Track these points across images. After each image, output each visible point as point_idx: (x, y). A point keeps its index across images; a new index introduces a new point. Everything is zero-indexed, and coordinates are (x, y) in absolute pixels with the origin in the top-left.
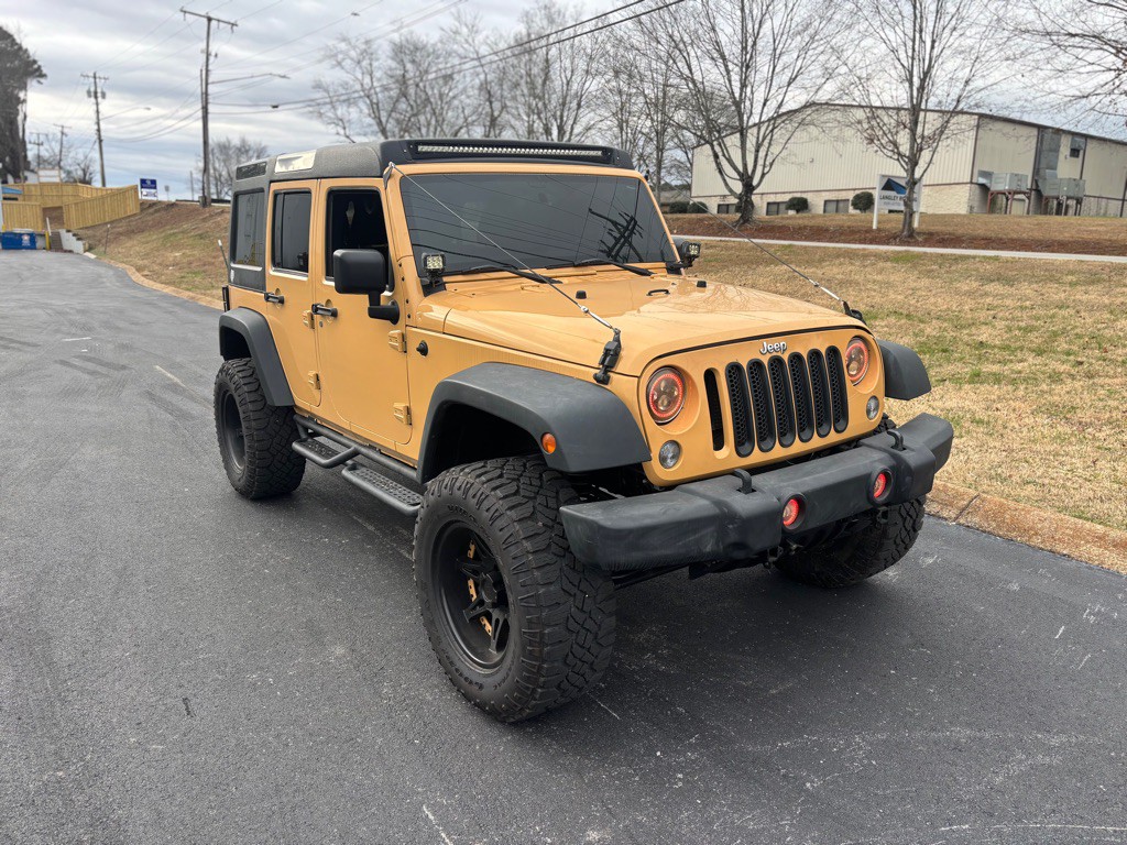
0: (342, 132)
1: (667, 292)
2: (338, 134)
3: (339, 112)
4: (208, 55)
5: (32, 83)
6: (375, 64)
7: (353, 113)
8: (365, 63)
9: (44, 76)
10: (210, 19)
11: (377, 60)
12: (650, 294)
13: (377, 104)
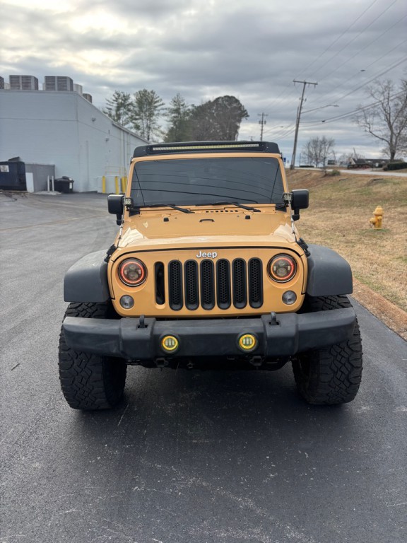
0: (368, 130)
1: (213, 221)
2: (366, 131)
3: (368, 120)
4: (302, 100)
5: (243, 119)
6: (391, 93)
7: (376, 119)
8: (386, 94)
9: (248, 116)
10: (305, 83)
11: (392, 90)
12: (201, 221)
13: (389, 114)
